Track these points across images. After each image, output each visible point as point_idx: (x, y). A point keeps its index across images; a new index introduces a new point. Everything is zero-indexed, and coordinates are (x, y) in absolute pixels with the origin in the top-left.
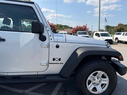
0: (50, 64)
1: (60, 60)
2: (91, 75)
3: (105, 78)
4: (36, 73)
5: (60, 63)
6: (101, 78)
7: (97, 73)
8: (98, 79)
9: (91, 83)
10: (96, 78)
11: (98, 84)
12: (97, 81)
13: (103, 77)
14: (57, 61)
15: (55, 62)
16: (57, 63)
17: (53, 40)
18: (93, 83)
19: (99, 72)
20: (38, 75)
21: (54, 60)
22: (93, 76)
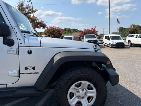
0: (21, 74)
1: (34, 68)
2: (73, 86)
3: (92, 89)
4: (5, 86)
5: (35, 73)
6: (87, 89)
7: (81, 83)
8: (83, 91)
9: (75, 97)
10: (80, 90)
11: (83, 98)
12: (82, 93)
13: (89, 88)
14: (30, 70)
15: (27, 71)
16: (30, 73)
17: (23, 45)
18: (77, 96)
19: (83, 82)
20: (7, 88)
21: (26, 68)
22: (76, 88)
